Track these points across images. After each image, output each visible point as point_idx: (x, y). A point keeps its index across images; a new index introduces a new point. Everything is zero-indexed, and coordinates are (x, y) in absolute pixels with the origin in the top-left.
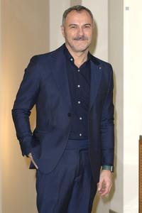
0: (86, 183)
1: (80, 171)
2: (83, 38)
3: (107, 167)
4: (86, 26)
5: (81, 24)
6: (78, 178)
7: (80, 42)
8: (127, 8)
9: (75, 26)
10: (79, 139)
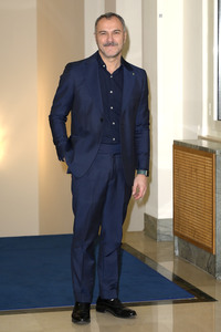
0: (120, 186)
1: (114, 175)
2: (112, 44)
3: (142, 172)
4: (115, 32)
5: (110, 31)
6: (112, 182)
7: (110, 48)
8: (161, 16)
9: (105, 33)
10: (112, 143)
